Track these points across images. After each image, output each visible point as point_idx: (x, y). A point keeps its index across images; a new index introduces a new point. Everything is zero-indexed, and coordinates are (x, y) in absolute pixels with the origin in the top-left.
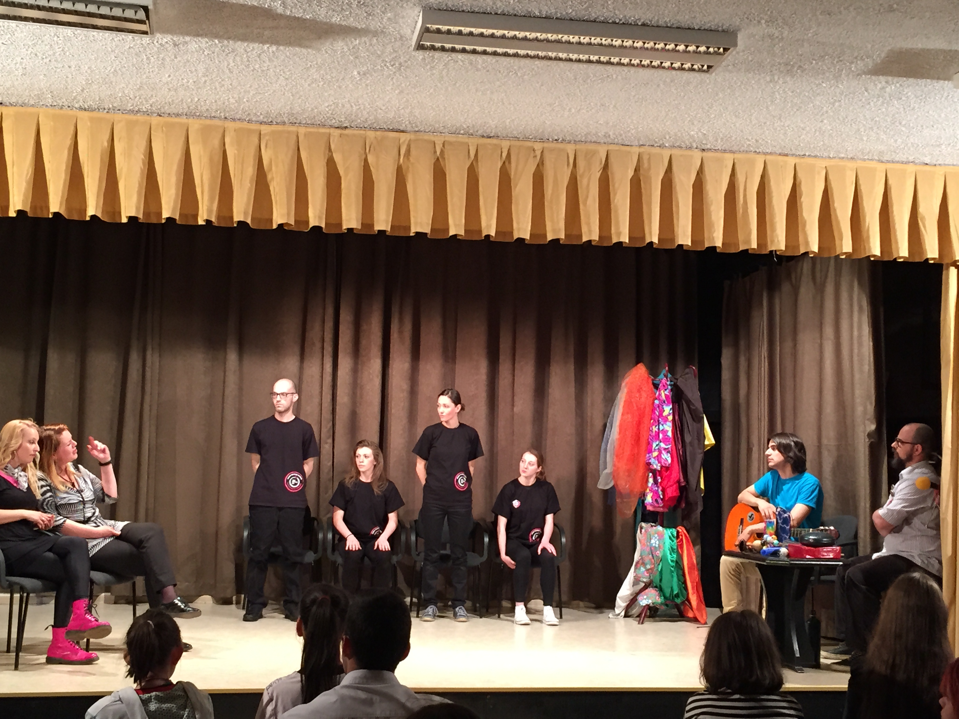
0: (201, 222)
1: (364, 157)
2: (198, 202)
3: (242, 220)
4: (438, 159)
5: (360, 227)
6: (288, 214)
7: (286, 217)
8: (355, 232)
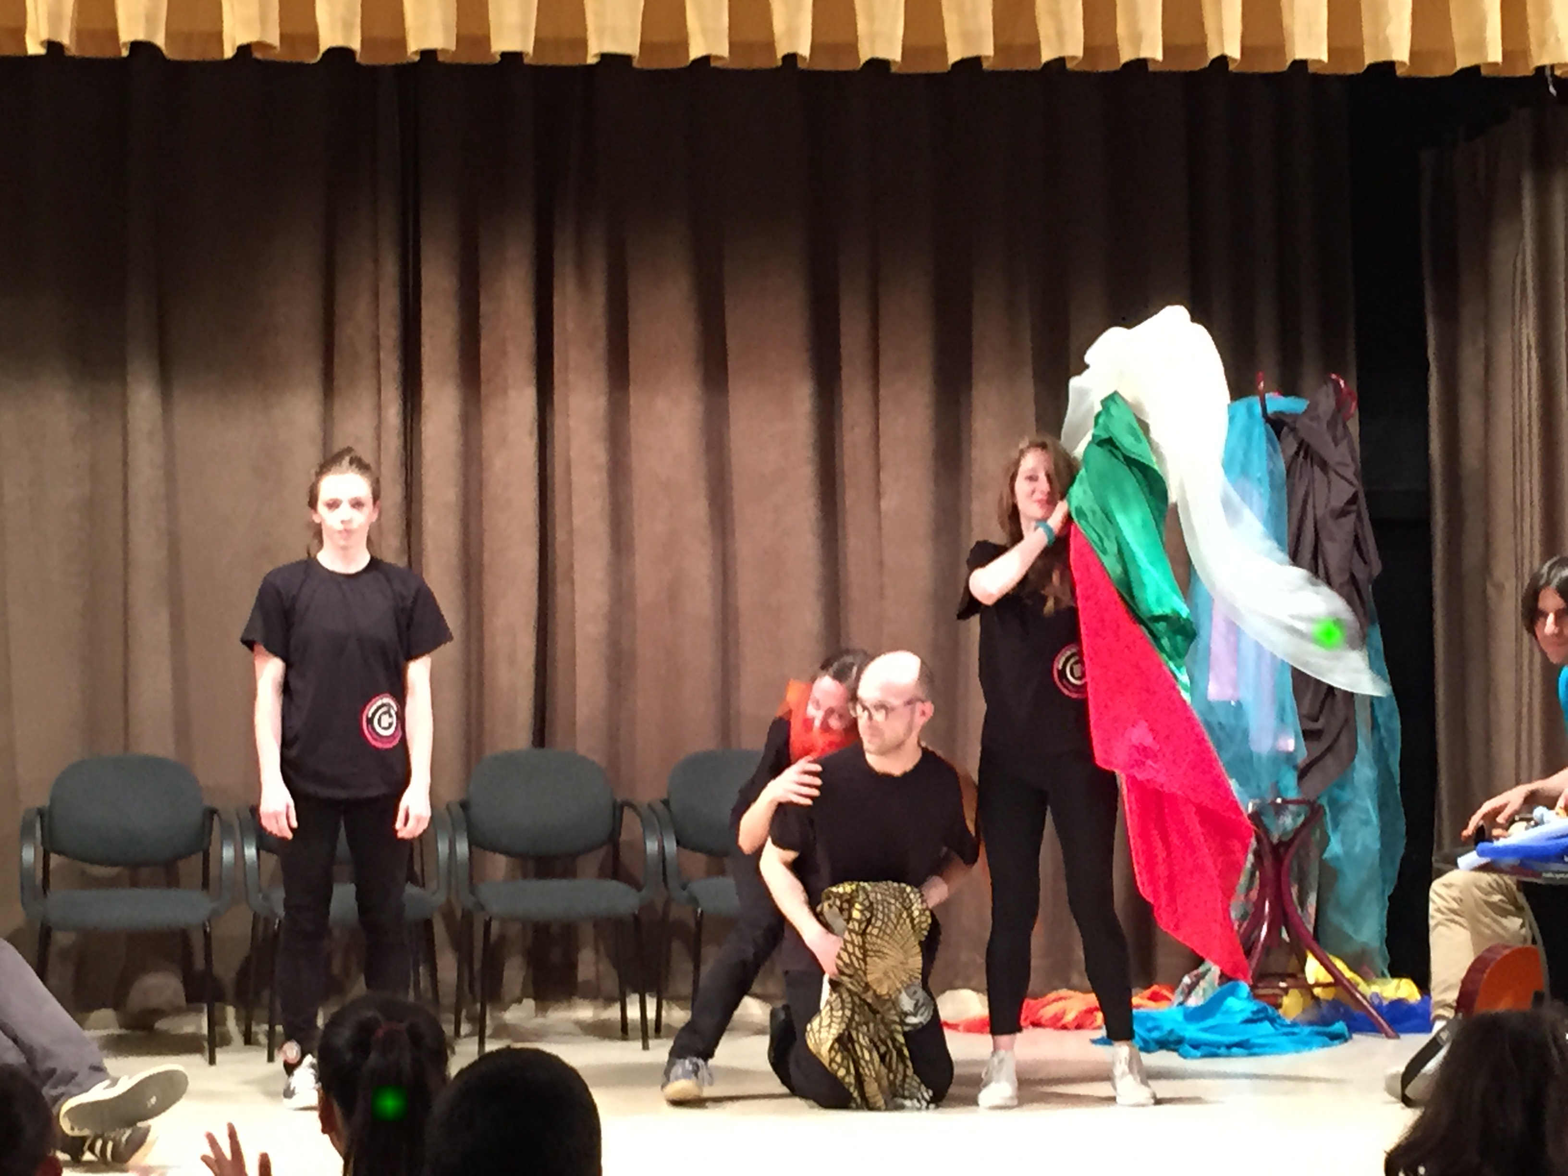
0: (34, 48)
3: (141, 37)
5: (453, 47)
6: (263, 20)
7: (258, 26)
8: (441, 59)
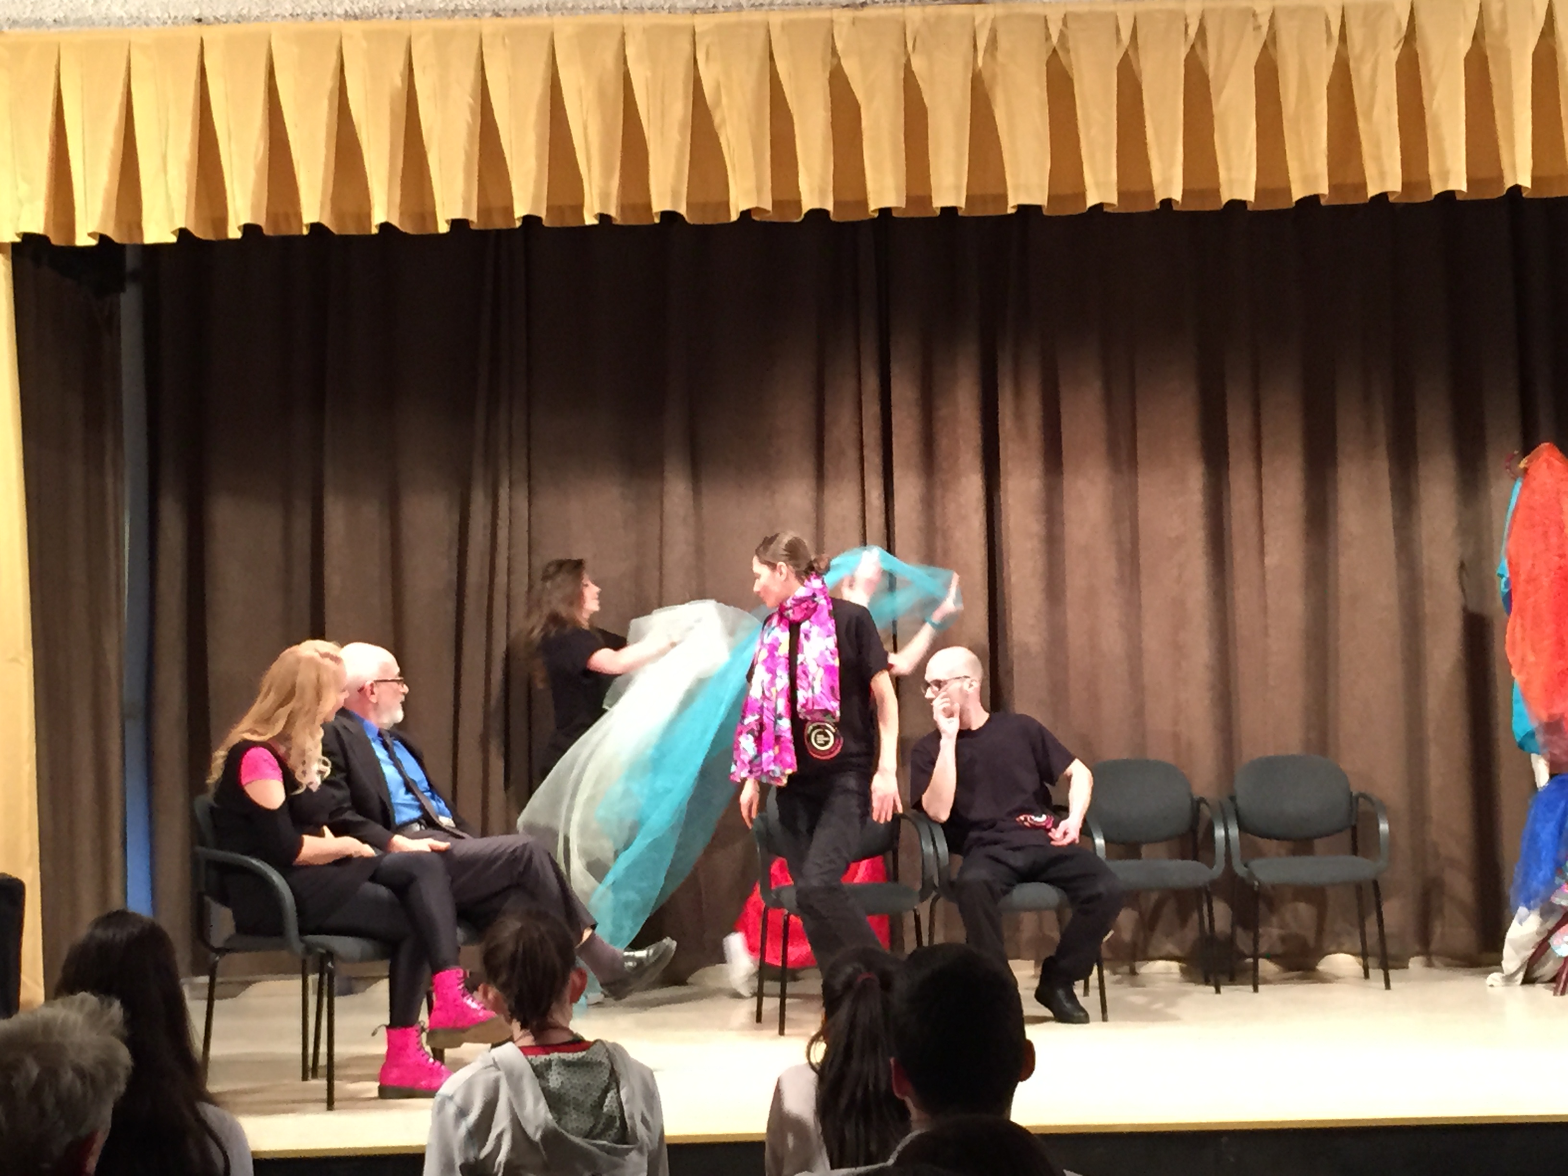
0: (590, 220)
1: (903, 60)
2: (581, 181)
3: (668, 208)
4: (1054, 50)
5: (903, 205)
6: (759, 190)
7: (755, 196)
8: (894, 214)
